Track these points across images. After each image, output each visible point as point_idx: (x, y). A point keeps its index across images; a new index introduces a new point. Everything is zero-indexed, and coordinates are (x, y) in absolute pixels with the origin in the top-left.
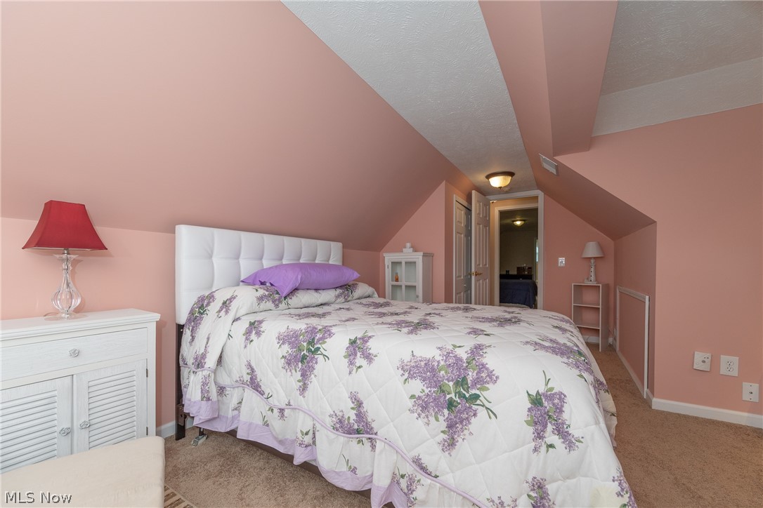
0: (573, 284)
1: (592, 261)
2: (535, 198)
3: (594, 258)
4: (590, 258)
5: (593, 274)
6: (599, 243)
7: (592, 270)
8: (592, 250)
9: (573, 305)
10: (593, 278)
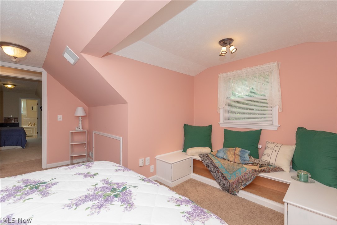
0: (70, 132)
1: (80, 118)
2: (40, 74)
3: (81, 116)
4: (79, 116)
5: (80, 125)
6: (83, 108)
7: (80, 122)
8: (80, 112)
9: (70, 144)
10: (81, 127)
